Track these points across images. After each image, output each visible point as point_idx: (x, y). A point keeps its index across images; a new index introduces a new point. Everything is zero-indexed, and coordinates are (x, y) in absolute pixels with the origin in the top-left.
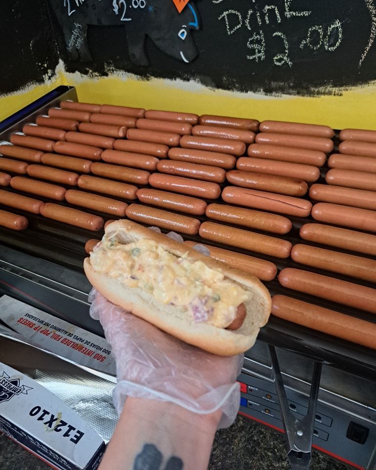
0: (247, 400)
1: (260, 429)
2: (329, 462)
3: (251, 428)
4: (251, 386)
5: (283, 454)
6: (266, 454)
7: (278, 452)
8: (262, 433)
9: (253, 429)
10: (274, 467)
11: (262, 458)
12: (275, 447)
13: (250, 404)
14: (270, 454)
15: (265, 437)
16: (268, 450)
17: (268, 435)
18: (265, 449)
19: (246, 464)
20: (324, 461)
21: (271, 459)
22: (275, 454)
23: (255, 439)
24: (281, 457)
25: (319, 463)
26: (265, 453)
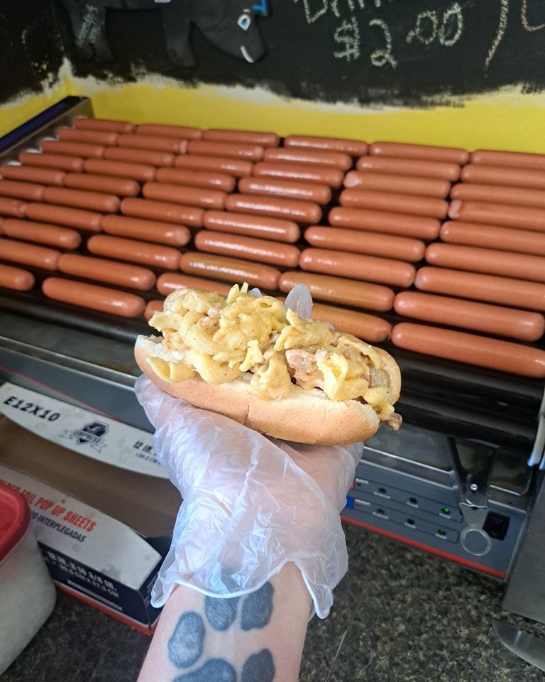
0: (353, 499)
1: (369, 543)
2: (459, 577)
3: (357, 542)
4: (360, 478)
5: (400, 571)
6: (379, 573)
7: (394, 568)
8: (371, 547)
9: (360, 543)
10: (389, 586)
11: (374, 577)
12: (390, 563)
13: (359, 505)
14: (384, 572)
15: (376, 552)
16: (382, 566)
17: (380, 550)
18: (377, 566)
19: (354, 585)
20: (453, 575)
21: (386, 577)
22: (390, 571)
23: (364, 554)
24: (399, 574)
25: (446, 577)
26: (377, 570)
